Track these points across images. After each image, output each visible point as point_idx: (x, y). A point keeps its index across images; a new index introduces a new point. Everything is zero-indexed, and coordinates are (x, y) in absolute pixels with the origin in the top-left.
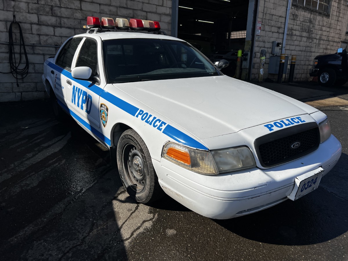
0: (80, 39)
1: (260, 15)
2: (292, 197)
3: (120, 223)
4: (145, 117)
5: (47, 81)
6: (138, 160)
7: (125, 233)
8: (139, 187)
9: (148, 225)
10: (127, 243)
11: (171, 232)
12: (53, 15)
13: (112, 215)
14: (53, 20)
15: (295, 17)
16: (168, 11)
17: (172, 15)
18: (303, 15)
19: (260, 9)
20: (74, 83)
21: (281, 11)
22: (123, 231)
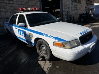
0: (17, 15)
1: (63, 4)
2: (89, 52)
3: (42, 67)
4: (46, 35)
5: (7, 29)
6: (44, 48)
7: (45, 69)
8: (45, 56)
9: (51, 66)
10: (46, 72)
11: (58, 67)
12: (5, 9)
13: (39, 65)
14: (5, 10)
15: (72, 4)
16: (39, 5)
17: (40, 6)
18: (74, 4)
19: (63, 3)
20: (18, 28)
21: (69, 3)
22: (44, 69)
